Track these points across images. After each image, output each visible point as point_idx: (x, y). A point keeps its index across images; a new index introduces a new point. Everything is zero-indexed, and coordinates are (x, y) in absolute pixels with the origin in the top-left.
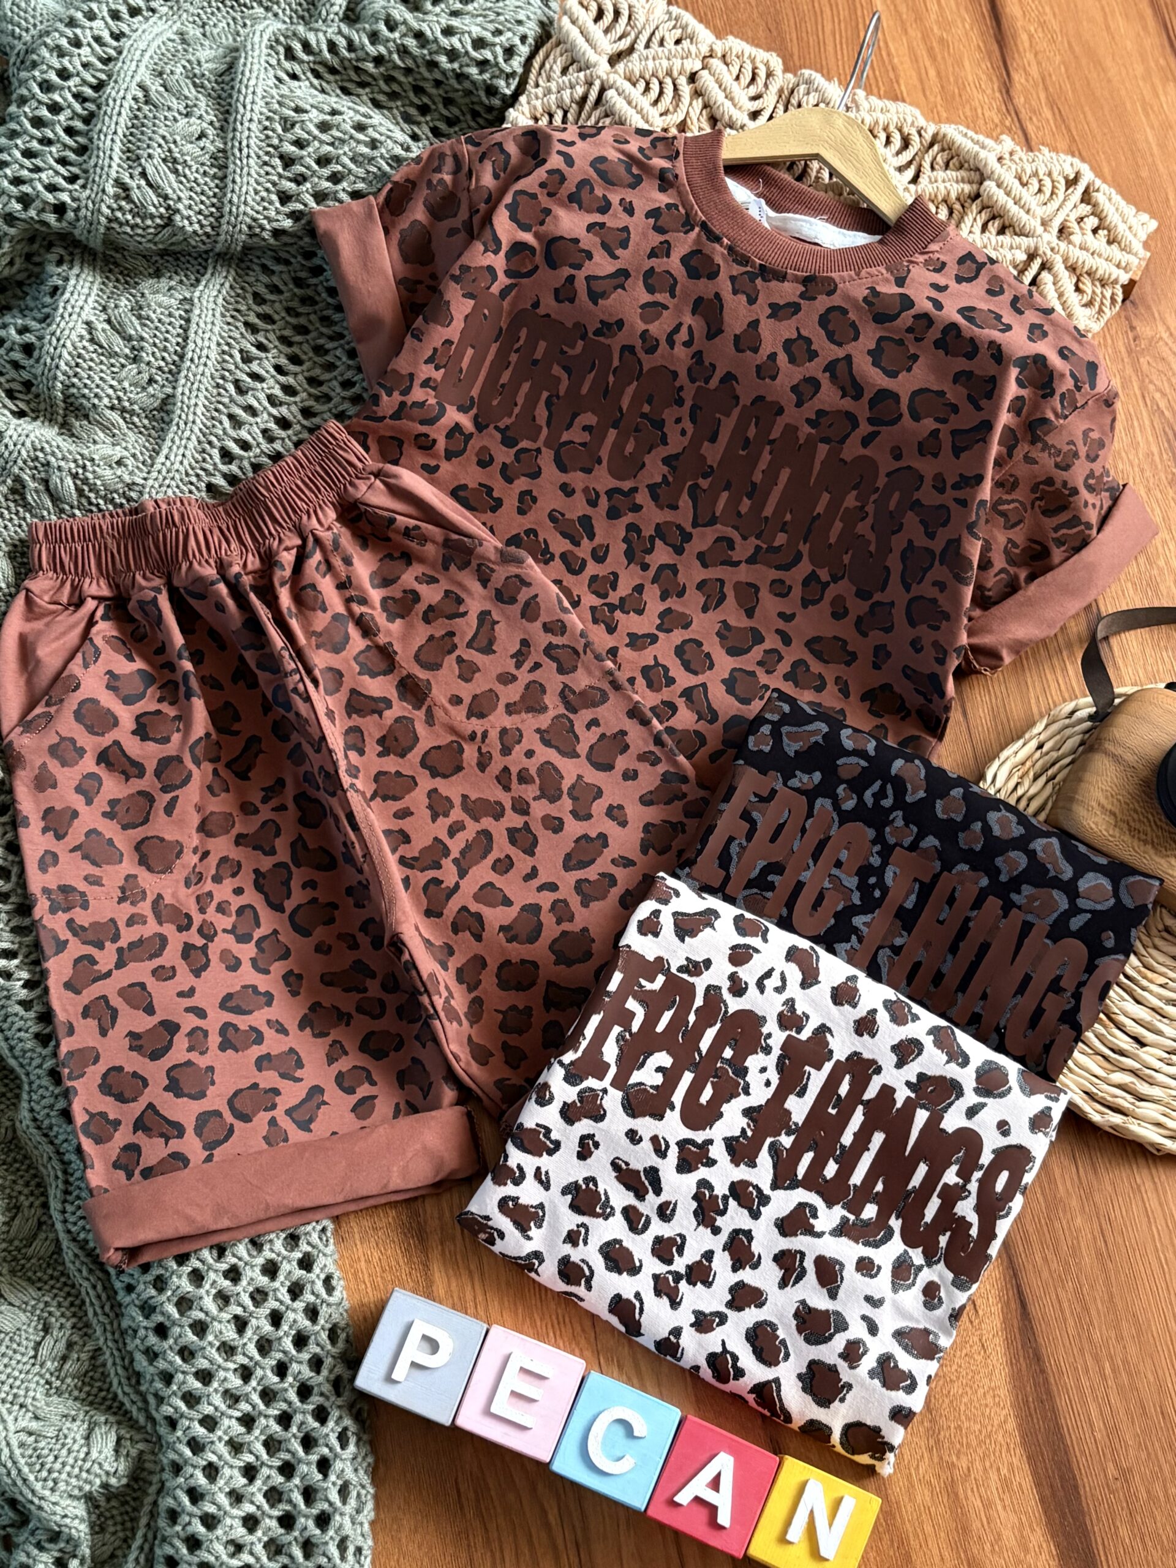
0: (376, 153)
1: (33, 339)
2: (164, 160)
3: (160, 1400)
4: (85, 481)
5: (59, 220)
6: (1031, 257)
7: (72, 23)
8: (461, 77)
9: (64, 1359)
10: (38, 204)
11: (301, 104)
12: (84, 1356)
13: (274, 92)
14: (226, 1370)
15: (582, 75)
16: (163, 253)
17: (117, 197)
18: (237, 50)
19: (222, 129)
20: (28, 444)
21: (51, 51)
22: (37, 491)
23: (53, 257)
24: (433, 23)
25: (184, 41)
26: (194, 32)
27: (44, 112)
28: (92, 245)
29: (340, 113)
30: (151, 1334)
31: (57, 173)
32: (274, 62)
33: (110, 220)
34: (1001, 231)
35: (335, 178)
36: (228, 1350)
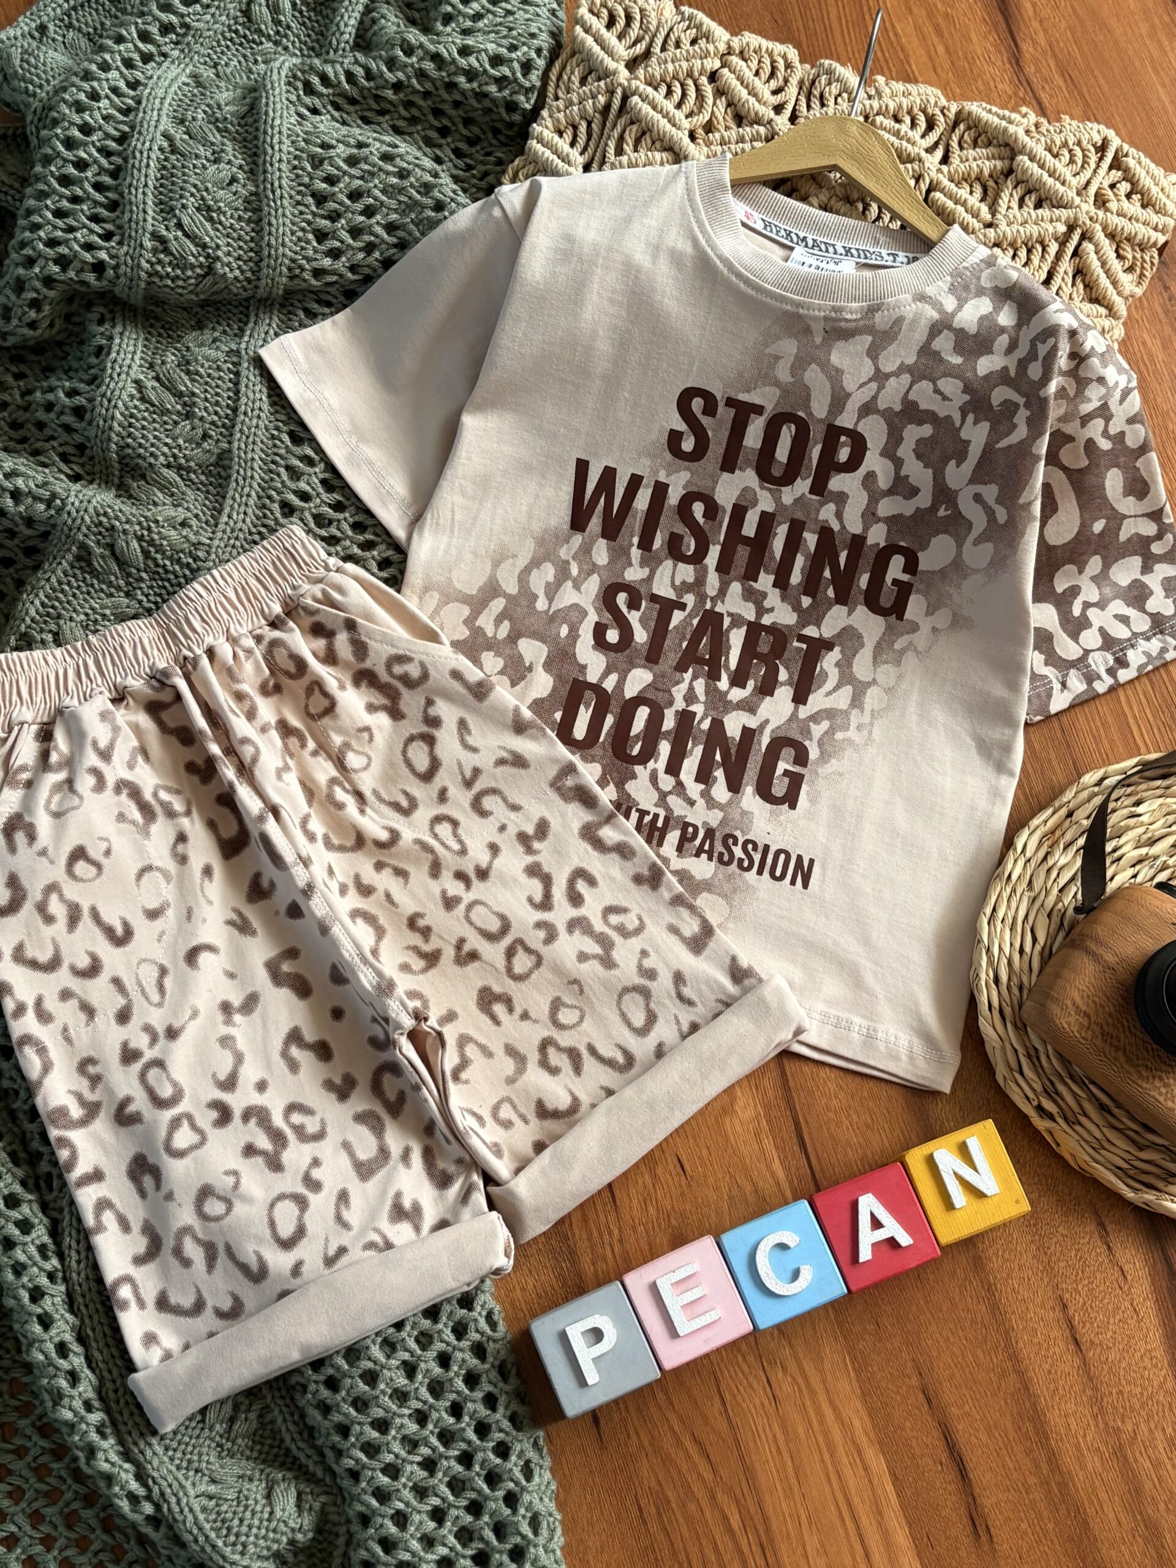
0: (406, 183)
1: (84, 402)
2: (198, 209)
3: (339, 1453)
4: (152, 542)
5: (99, 279)
6: (1071, 228)
7: (87, 76)
8: (482, 96)
9: (232, 1420)
10: (76, 264)
11: (327, 139)
12: (253, 1415)
13: (298, 129)
14: (402, 1416)
15: (602, 83)
16: (203, 304)
17: (155, 251)
18: (254, 90)
19: (251, 171)
20: (91, 510)
21: (70, 107)
22: (103, 557)
23: (95, 316)
24: (449, 43)
25: (199, 84)
26: (208, 73)
27: (71, 170)
28: (132, 301)
29: (367, 146)
30: (322, 1388)
31: (91, 231)
32: (294, 98)
33: (150, 275)
34: (1038, 205)
35: (369, 212)
36: (401, 1396)
